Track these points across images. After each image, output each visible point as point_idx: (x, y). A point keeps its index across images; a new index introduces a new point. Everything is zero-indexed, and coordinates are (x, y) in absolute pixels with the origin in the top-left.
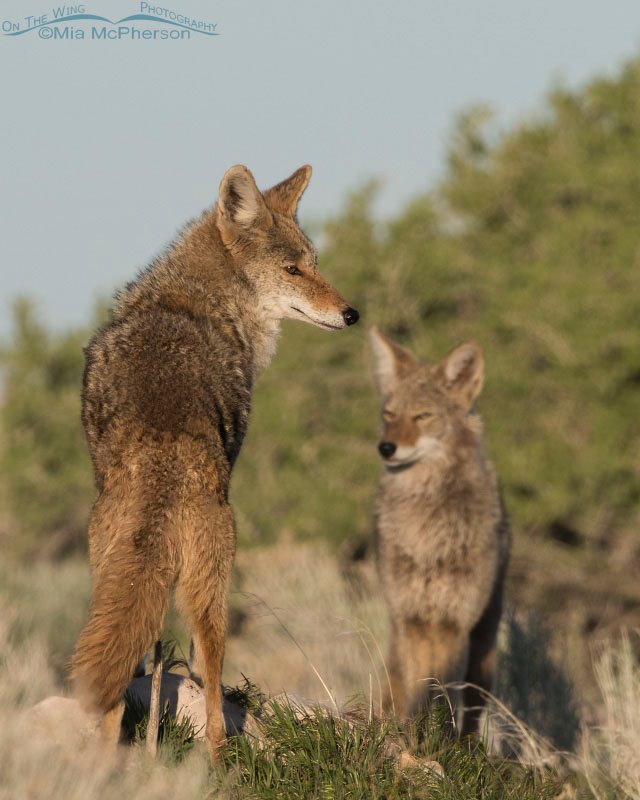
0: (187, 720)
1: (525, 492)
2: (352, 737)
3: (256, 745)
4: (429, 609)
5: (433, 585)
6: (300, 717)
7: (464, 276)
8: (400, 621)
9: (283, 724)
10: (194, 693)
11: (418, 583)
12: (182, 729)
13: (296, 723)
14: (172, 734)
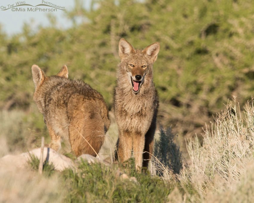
0: (52, 163)
1: (164, 89)
2: (107, 169)
3: (75, 171)
4: (132, 128)
5: (133, 120)
6: (89, 162)
7: (145, 17)
8: (122, 131)
9: (84, 164)
10: (55, 154)
11: (128, 120)
12: (51, 166)
13: (88, 164)
14: (47, 167)
